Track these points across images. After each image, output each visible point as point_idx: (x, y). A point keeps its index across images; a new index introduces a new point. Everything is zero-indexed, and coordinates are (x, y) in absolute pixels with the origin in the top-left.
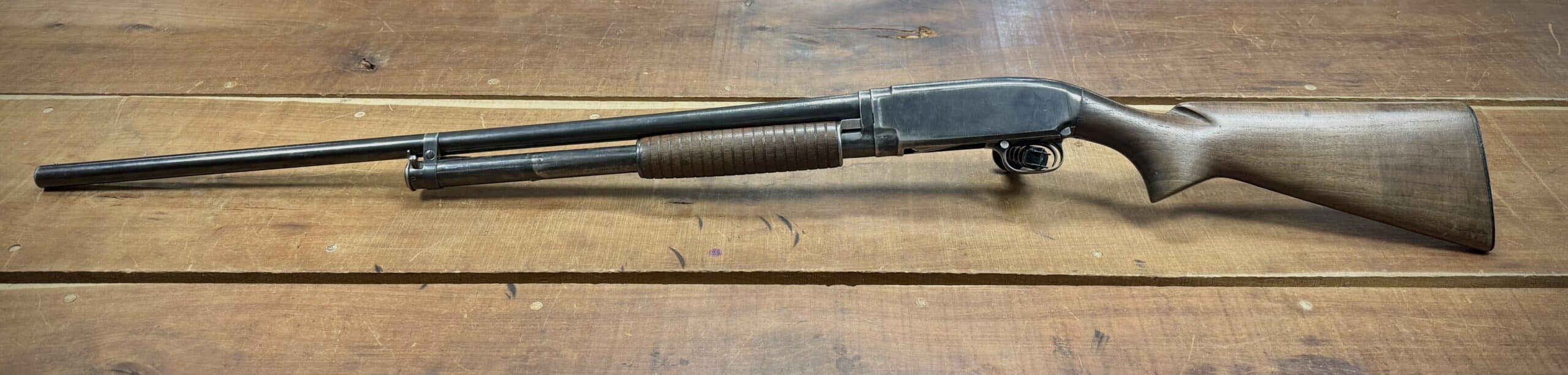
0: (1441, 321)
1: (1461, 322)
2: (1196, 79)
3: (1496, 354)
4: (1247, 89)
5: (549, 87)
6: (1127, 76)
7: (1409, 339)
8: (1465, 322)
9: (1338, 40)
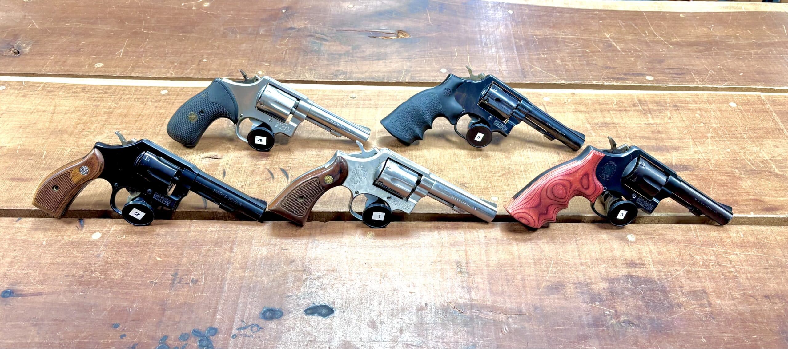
0: (722, 250)
1: (735, 251)
2: (576, 71)
3: (757, 275)
4: (609, 79)
5: (137, 69)
6: (531, 68)
7: (699, 263)
8: (737, 251)
9: (671, 45)
